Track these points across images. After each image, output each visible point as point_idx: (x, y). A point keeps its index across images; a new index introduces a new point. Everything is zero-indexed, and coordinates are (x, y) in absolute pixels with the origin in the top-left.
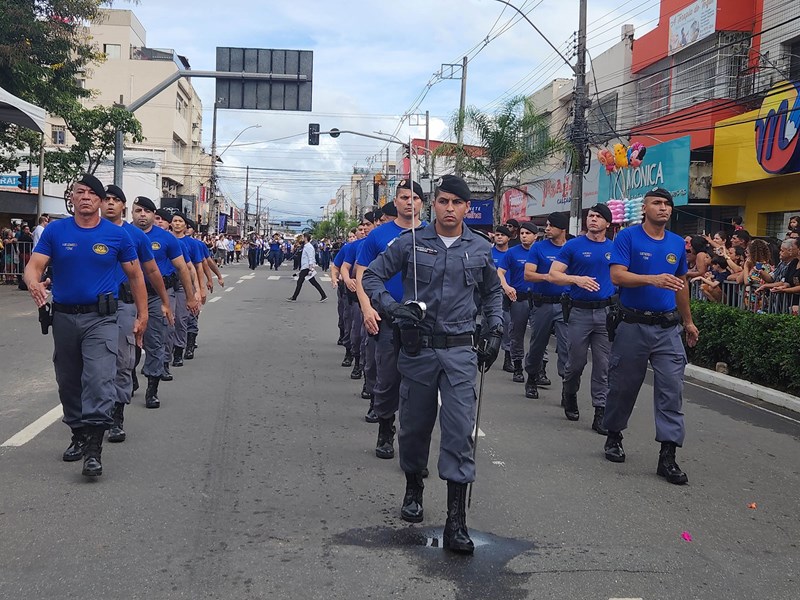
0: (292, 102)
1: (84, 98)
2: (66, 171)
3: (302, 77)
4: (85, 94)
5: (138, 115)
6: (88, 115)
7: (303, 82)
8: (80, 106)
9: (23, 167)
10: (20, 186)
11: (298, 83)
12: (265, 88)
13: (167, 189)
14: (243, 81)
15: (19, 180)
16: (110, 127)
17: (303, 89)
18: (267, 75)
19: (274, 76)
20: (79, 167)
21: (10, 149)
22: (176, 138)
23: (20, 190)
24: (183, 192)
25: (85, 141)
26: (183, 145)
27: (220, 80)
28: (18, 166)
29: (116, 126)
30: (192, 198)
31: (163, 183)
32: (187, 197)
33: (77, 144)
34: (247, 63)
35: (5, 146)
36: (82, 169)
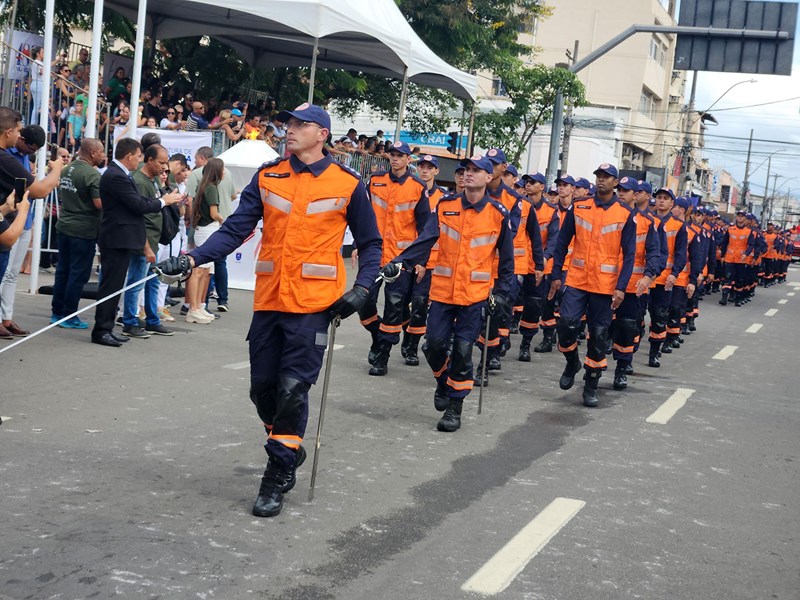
0: (768, 64)
1: (524, 56)
2: (498, 137)
3: (783, 34)
4: (526, 50)
5: (581, 77)
6: (527, 75)
7: (783, 40)
8: (520, 63)
9: (454, 127)
10: (449, 149)
11: (777, 41)
12: (735, 47)
13: (629, 158)
14: (709, 38)
15: (449, 141)
16: (549, 88)
17: (782, 49)
18: (738, 32)
19: (748, 32)
20: (512, 133)
21: (442, 108)
22: (647, 92)
23: (449, 154)
24: (652, 163)
25: (522, 103)
26: (657, 100)
27: (682, 36)
28: (448, 126)
29: (556, 88)
30: (661, 171)
31: (624, 150)
32: (655, 170)
33: (513, 106)
34: (715, 16)
35: (437, 103)
36: (516, 134)
